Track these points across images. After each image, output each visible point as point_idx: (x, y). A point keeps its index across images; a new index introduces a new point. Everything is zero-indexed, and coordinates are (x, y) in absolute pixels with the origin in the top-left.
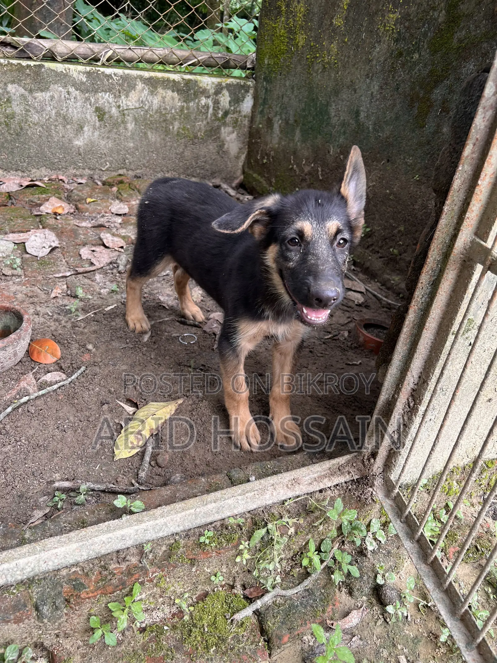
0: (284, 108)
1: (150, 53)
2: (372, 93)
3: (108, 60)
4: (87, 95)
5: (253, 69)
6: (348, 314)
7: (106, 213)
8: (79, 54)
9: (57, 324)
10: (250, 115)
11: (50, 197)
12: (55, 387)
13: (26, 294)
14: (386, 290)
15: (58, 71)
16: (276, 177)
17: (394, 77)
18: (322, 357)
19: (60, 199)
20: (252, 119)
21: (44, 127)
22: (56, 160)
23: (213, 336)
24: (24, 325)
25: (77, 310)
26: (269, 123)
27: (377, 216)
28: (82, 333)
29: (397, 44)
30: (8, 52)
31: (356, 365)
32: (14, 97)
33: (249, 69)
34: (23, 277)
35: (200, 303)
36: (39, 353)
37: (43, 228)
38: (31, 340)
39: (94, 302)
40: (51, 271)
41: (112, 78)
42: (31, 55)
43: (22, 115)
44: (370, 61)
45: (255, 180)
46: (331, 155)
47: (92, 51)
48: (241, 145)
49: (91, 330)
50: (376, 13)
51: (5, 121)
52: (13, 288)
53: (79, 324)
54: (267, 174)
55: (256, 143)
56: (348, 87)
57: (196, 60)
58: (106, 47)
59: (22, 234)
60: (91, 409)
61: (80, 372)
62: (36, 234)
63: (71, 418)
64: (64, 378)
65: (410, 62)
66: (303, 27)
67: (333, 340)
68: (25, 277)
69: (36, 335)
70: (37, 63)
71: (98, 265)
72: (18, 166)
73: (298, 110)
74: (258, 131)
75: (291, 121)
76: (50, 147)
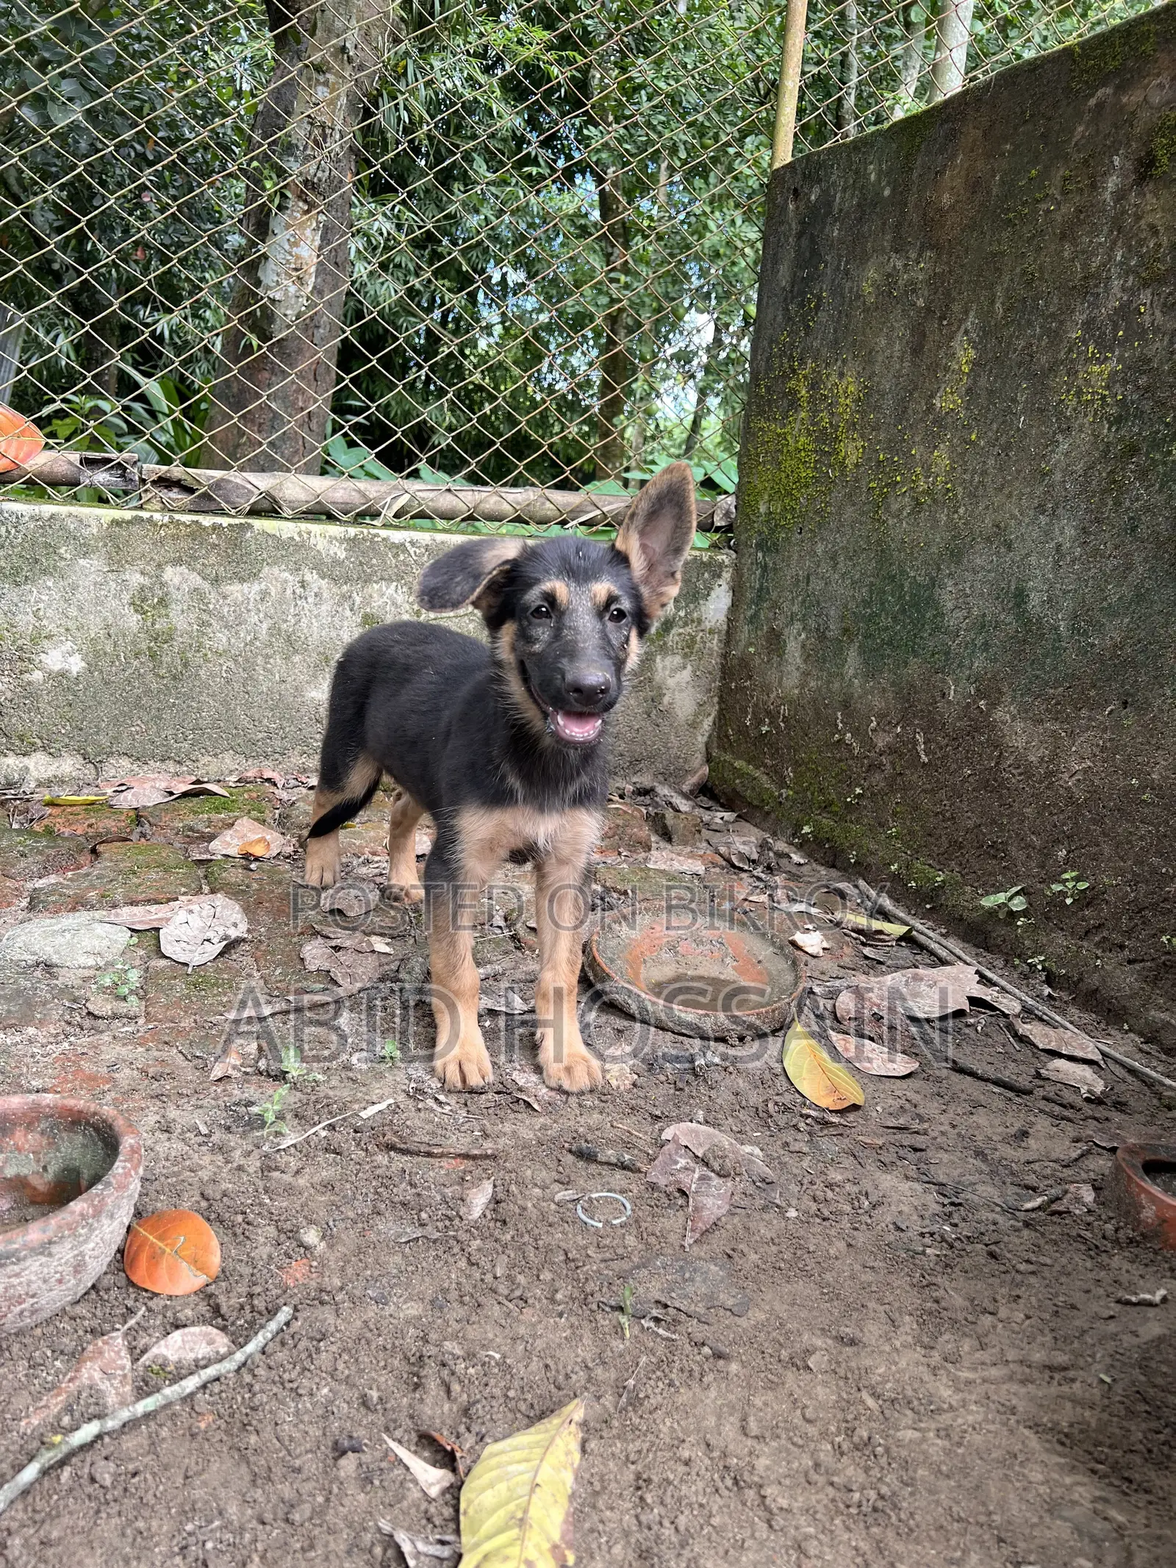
0: (812, 604)
1: (496, 498)
2: (1059, 546)
3: (397, 516)
4: (345, 588)
5: (729, 528)
6: (1071, 1130)
7: (374, 854)
8: (333, 503)
9: (219, 1159)
10: (725, 627)
11: (237, 818)
12: (191, 1384)
13: (142, 1071)
14: (1164, 1057)
15: (284, 537)
16: (797, 764)
17: (1118, 503)
18: (1033, 1273)
19: (263, 822)
20: (729, 636)
21: (240, 659)
22: (260, 736)
23: (680, 1202)
24: (119, 1167)
25: (280, 1117)
26: (775, 642)
27: (1107, 850)
28: (290, 1190)
29: (1117, 430)
30: (173, 500)
31: (1150, 1304)
32: (176, 595)
33: (718, 529)
34: (141, 1021)
35: (629, 1091)
36: (155, 1258)
37: (213, 891)
38: (138, 1214)
39: (331, 1093)
40: (220, 1003)
41: (405, 550)
42: (223, 505)
43: (190, 634)
44: (1046, 474)
45: (738, 773)
46: (949, 702)
47: (364, 495)
48: (701, 697)
49: (316, 1179)
50: (1050, 369)
51: (150, 648)
52: (111, 1052)
53: (282, 1160)
54: (772, 758)
55: (741, 689)
56: (988, 539)
57: (598, 512)
58: (395, 488)
59: (154, 908)
60: (299, 1470)
61: (273, 1326)
62: (191, 907)
63: (233, 1510)
64: (223, 1350)
65: (1165, 463)
66: (854, 424)
67: (1053, 1213)
68: (148, 1021)
69: (153, 1195)
70: (237, 521)
71: (347, 987)
72: (169, 747)
73: (852, 605)
74: (744, 663)
75: (834, 629)
76: (249, 705)
